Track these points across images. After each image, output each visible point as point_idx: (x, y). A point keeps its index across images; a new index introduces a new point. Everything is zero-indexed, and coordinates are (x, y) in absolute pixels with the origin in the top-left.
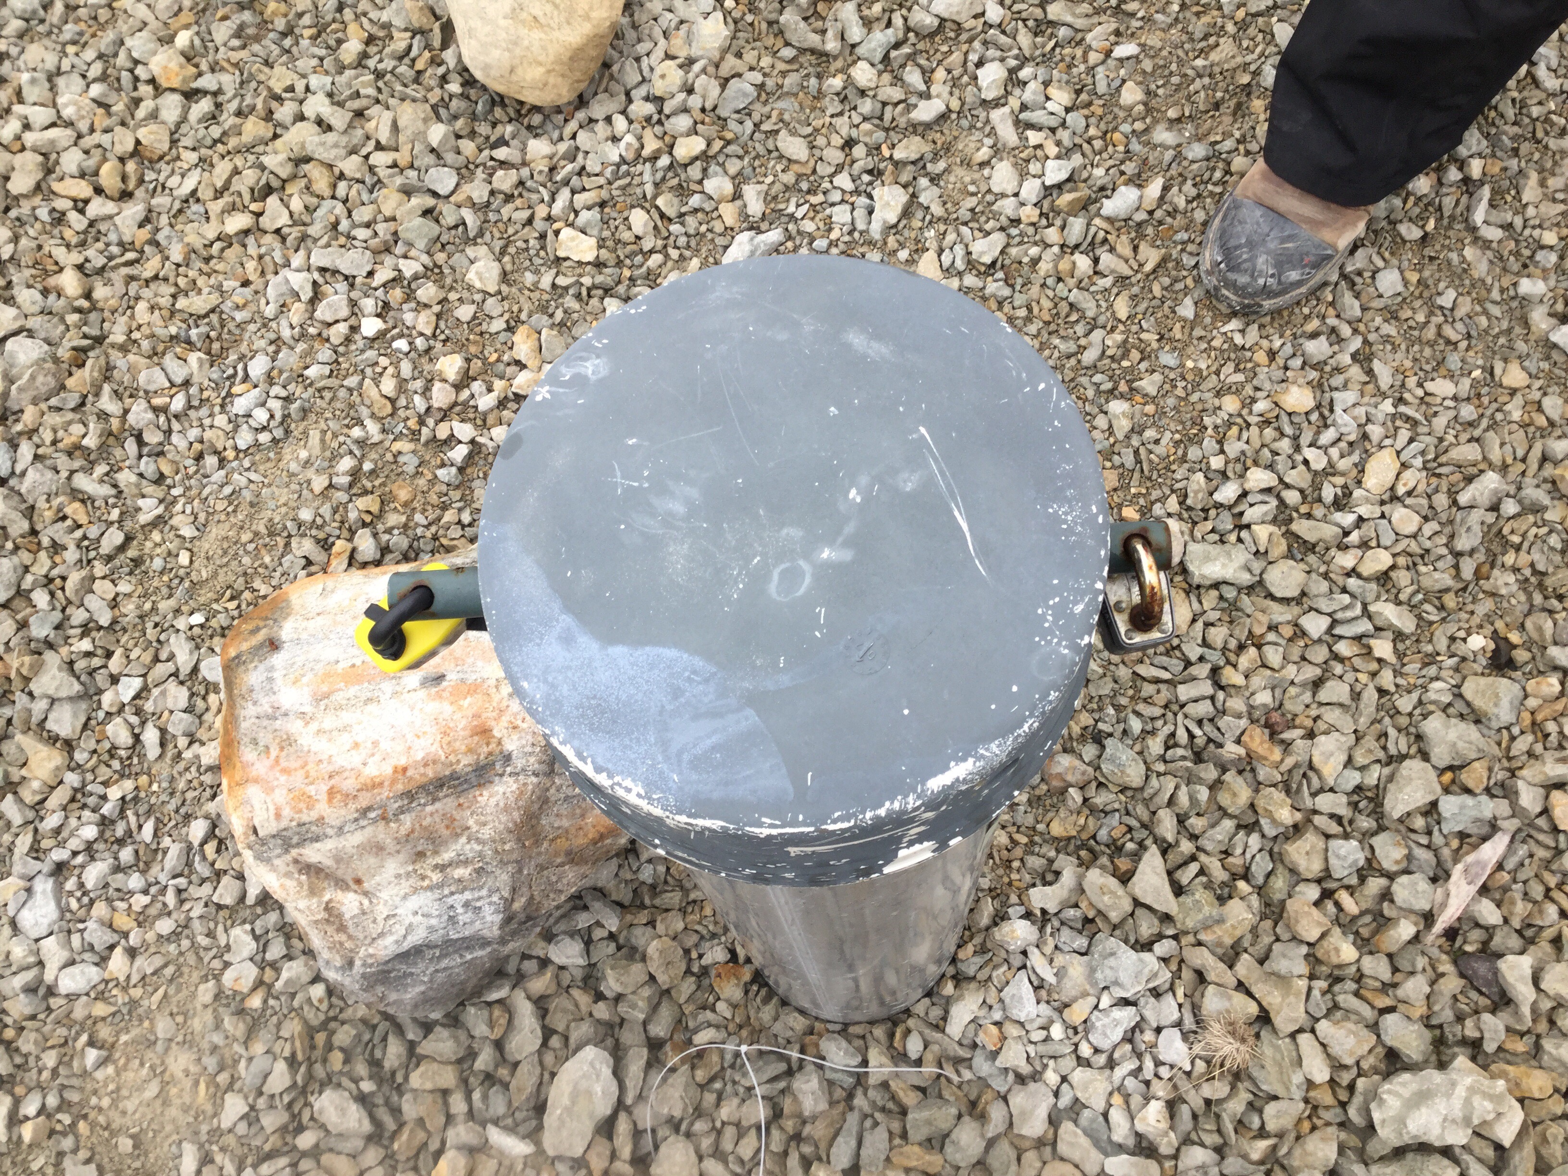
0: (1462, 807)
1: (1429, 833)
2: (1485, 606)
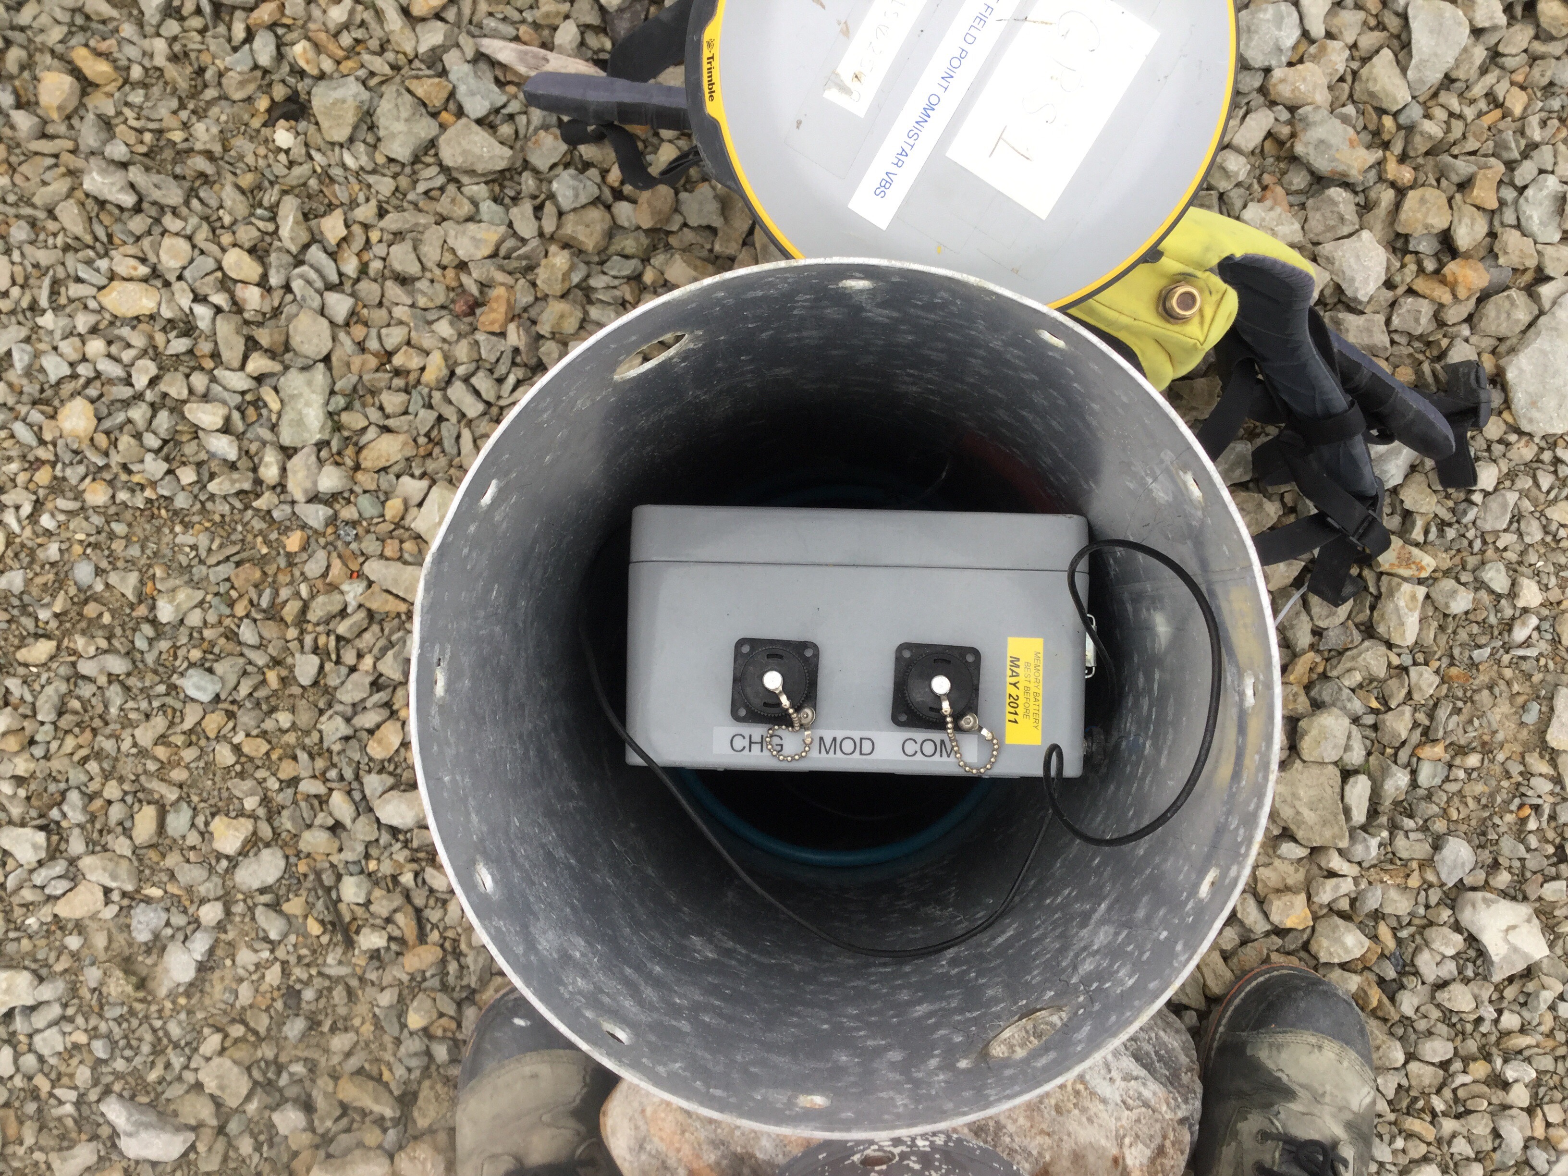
0: (473, 94)
1: (511, 117)
2: (241, 144)
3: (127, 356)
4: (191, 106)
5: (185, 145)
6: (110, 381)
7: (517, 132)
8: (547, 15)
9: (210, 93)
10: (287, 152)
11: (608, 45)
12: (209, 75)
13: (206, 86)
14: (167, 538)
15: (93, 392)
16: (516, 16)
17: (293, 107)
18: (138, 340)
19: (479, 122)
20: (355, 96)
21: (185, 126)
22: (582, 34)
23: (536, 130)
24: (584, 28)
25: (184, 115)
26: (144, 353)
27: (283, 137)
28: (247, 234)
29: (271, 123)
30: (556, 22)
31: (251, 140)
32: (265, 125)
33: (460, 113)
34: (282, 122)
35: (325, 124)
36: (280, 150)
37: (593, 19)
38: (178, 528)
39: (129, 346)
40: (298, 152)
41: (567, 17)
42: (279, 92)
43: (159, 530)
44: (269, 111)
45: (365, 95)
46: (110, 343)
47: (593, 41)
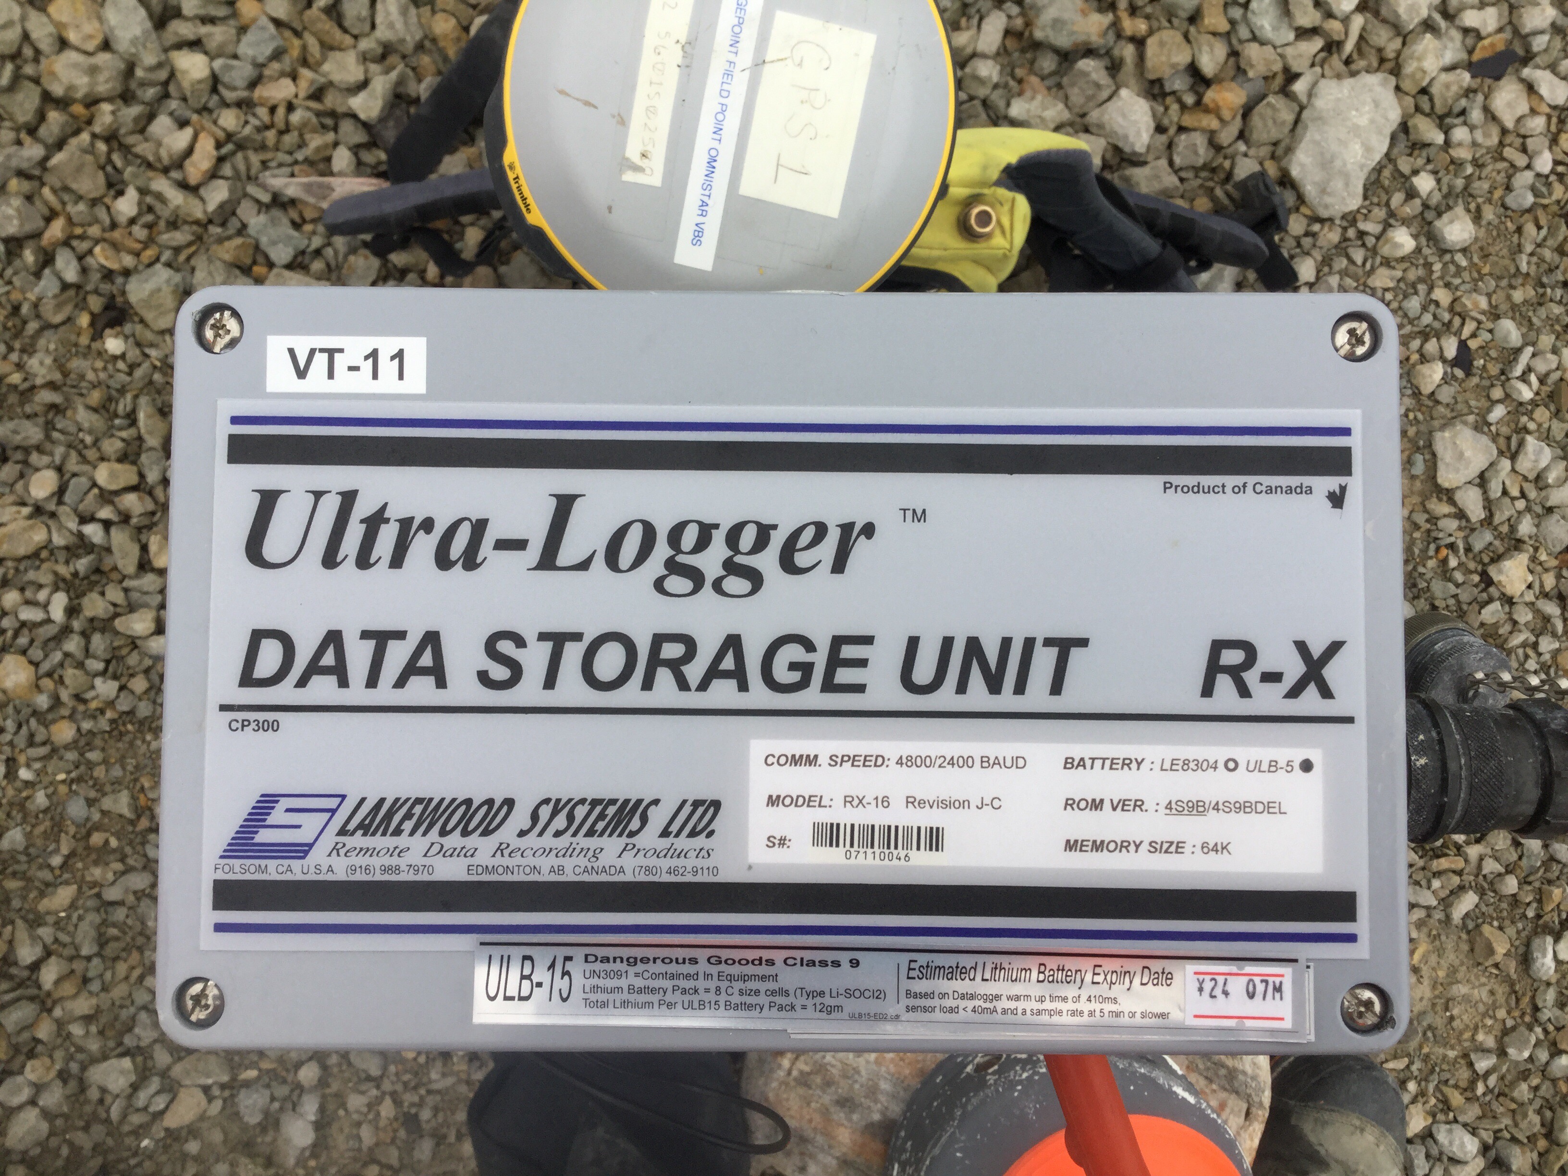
3: (42, 596)
4: (17, 345)
5: (26, 385)
6: (36, 625)
7: (328, 265)
8: (318, 150)
9: (33, 326)
10: (123, 356)
11: (383, 156)
12: (25, 309)
13: (25, 323)
14: (143, 748)
15: (23, 641)
16: (288, 159)
17: (113, 314)
18: (45, 578)
19: (289, 267)
20: (168, 281)
21: (19, 366)
22: (356, 154)
23: (346, 256)
24: (356, 149)
25: (14, 357)
26: (56, 589)
27: (113, 344)
28: (112, 446)
29: (97, 335)
30: (327, 153)
31: (85, 356)
32: (93, 339)
33: (271, 265)
34: (108, 331)
35: (149, 316)
36: (115, 358)
37: (360, 137)
38: (149, 737)
39: (40, 586)
40: (133, 354)
41: (336, 144)
42: (95, 303)
43: (131, 744)
44: (92, 324)
45: (177, 278)
46: (22, 590)
47: (369, 157)
